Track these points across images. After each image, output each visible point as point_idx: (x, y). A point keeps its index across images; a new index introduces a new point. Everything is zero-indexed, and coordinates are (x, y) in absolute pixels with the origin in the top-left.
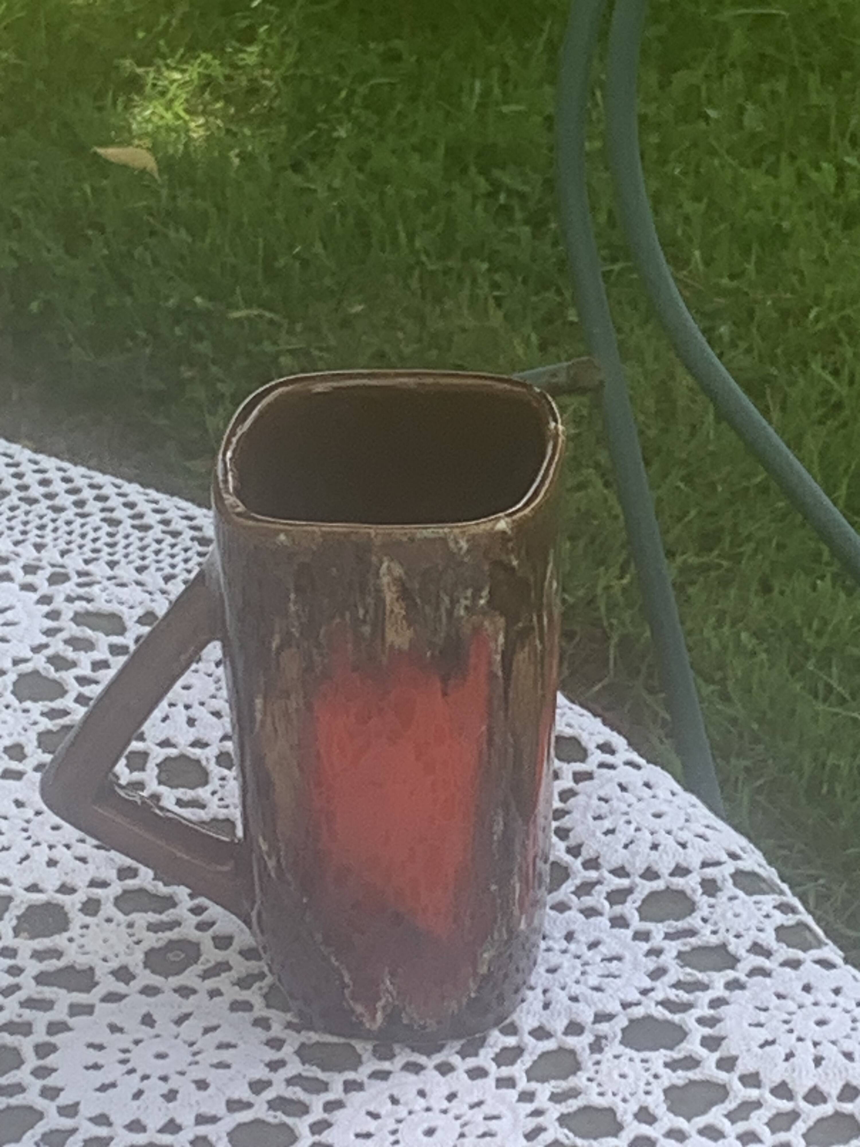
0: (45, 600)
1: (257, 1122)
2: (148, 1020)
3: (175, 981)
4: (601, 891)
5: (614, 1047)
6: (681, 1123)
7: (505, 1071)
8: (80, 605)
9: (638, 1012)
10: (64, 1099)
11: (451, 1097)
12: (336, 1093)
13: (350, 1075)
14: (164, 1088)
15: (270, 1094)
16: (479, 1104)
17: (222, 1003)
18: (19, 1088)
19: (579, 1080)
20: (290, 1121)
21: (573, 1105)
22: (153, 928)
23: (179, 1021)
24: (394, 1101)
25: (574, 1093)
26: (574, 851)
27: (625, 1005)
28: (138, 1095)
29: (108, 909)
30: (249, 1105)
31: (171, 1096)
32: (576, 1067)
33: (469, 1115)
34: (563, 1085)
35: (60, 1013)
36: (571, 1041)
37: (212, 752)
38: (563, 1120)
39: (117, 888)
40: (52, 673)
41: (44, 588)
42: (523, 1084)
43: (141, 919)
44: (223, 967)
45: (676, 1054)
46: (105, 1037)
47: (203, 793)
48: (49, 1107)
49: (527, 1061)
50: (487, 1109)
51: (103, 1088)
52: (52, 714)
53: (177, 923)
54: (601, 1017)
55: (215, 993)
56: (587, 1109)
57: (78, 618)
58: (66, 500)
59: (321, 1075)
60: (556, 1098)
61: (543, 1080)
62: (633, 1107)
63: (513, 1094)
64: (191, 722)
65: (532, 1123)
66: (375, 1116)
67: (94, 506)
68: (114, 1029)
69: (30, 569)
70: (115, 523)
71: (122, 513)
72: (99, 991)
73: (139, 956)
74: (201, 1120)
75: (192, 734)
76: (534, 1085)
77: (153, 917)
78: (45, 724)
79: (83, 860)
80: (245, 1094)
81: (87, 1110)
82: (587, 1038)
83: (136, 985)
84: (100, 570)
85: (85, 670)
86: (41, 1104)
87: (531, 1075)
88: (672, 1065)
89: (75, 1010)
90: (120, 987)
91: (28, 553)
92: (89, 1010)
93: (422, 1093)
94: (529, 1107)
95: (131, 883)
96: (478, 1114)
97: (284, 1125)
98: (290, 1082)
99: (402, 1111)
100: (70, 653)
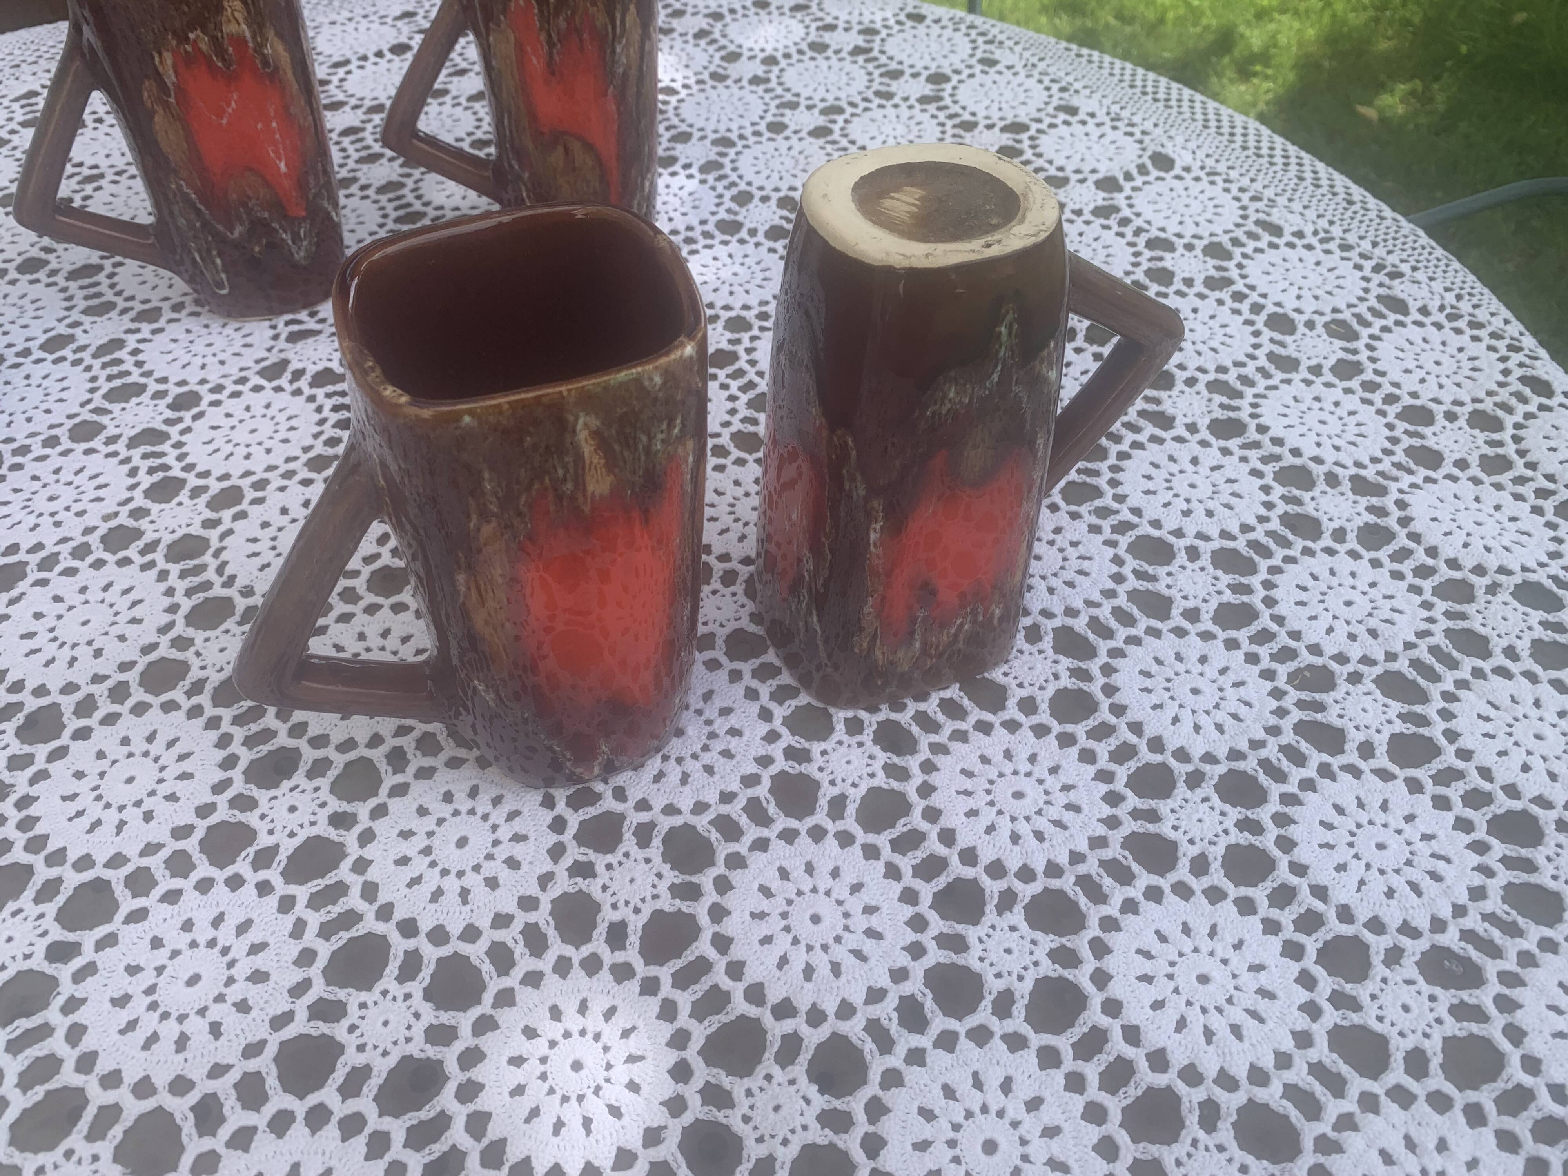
0: (1244, 208)
1: (1235, 551)
2: (1195, 461)
3: (1222, 443)
4: (1532, 486)
5: (1505, 596)
6: (1537, 669)
7: (1418, 582)
8: (1262, 216)
9: (1532, 577)
10: (1120, 490)
11: (1373, 585)
12: (1295, 552)
13: (1309, 544)
14: (1185, 506)
15: (1251, 536)
16: (1391, 597)
17: (1245, 468)
18: (1097, 473)
19: (1470, 609)
20: (1256, 558)
21: (1460, 624)
22: (1222, 406)
23: (1213, 469)
24: (1332, 573)
25: (1463, 616)
26: (1522, 453)
27: (1524, 569)
28: (1166, 505)
29: (1201, 386)
30: (1234, 538)
31: (1187, 513)
32: (1470, 598)
33: (1381, 602)
34: (1458, 608)
35: (1142, 438)
36: (1474, 579)
37: (1305, 317)
38: (1448, 632)
39: (1211, 376)
40: (1229, 246)
41: (1245, 201)
42: (1427, 595)
43: (1218, 399)
44: (1256, 445)
45: (1551, 618)
46: (1163, 461)
47: (1288, 339)
48: (1109, 492)
49: (1436, 580)
50: (1394, 603)
51: (1147, 492)
52: (1218, 268)
53: (1238, 409)
54: (1503, 570)
55: (1244, 459)
56: (1469, 632)
57: (1258, 222)
58: (1279, 160)
59: (1290, 536)
60: (1448, 614)
61: (1444, 599)
62: (1504, 643)
63: (1418, 600)
64: (1299, 297)
65: (1425, 626)
66: (1315, 578)
67: (1293, 168)
68: (1172, 458)
69: (1241, 190)
70: (1301, 179)
71: (1308, 175)
72: (1173, 433)
73: (1207, 421)
74: (1200, 536)
75: (1296, 304)
76: (1435, 600)
77: (1225, 400)
78: (1213, 272)
79: (1199, 354)
80: (1235, 529)
81: (1132, 502)
82: (1486, 581)
83: (1198, 437)
84: (1282, 201)
85: (1249, 250)
86: (1105, 487)
87: (1435, 591)
88: (1544, 624)
89: (1154, 439)
90: (1186, 435)
91: (1245, 182)
92: (1160, 441)
93: (1353, 575)
94: (1426, 614)
95: (1222, 377)
96: (1388, 604)
97: (1251, 559)
98: (1268, 533)
99: (1334, 582)
100: (1244, 239)
